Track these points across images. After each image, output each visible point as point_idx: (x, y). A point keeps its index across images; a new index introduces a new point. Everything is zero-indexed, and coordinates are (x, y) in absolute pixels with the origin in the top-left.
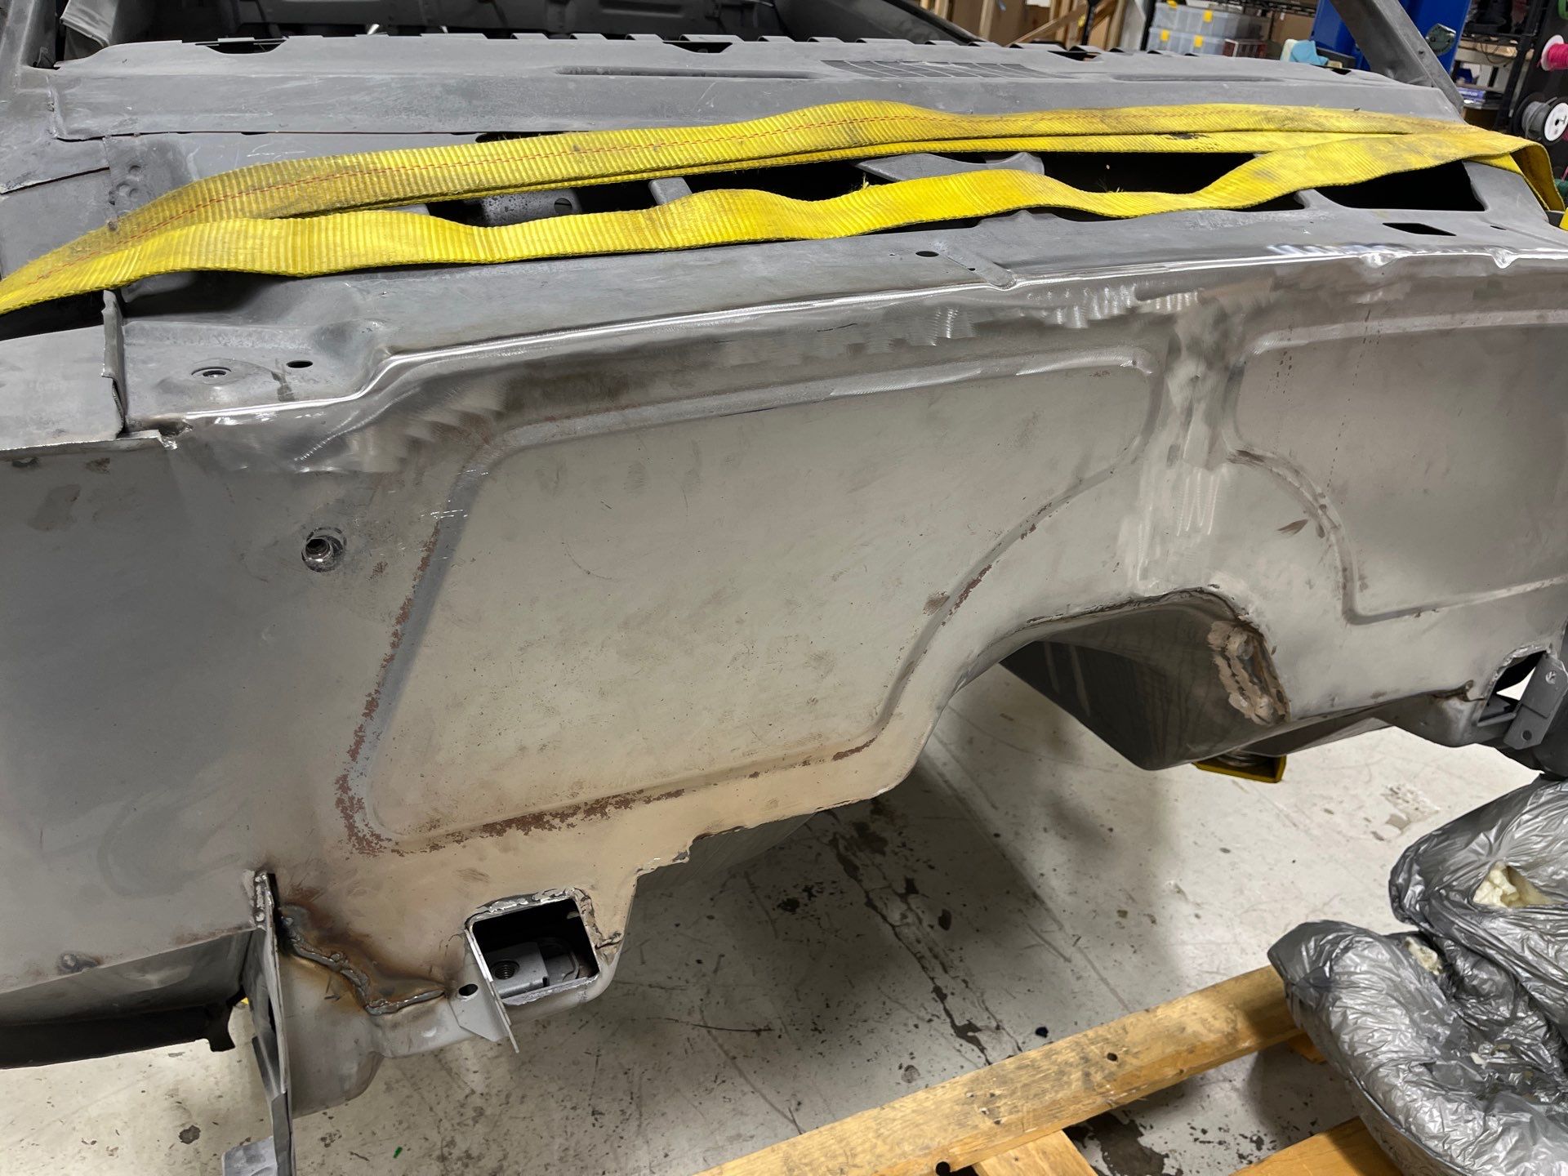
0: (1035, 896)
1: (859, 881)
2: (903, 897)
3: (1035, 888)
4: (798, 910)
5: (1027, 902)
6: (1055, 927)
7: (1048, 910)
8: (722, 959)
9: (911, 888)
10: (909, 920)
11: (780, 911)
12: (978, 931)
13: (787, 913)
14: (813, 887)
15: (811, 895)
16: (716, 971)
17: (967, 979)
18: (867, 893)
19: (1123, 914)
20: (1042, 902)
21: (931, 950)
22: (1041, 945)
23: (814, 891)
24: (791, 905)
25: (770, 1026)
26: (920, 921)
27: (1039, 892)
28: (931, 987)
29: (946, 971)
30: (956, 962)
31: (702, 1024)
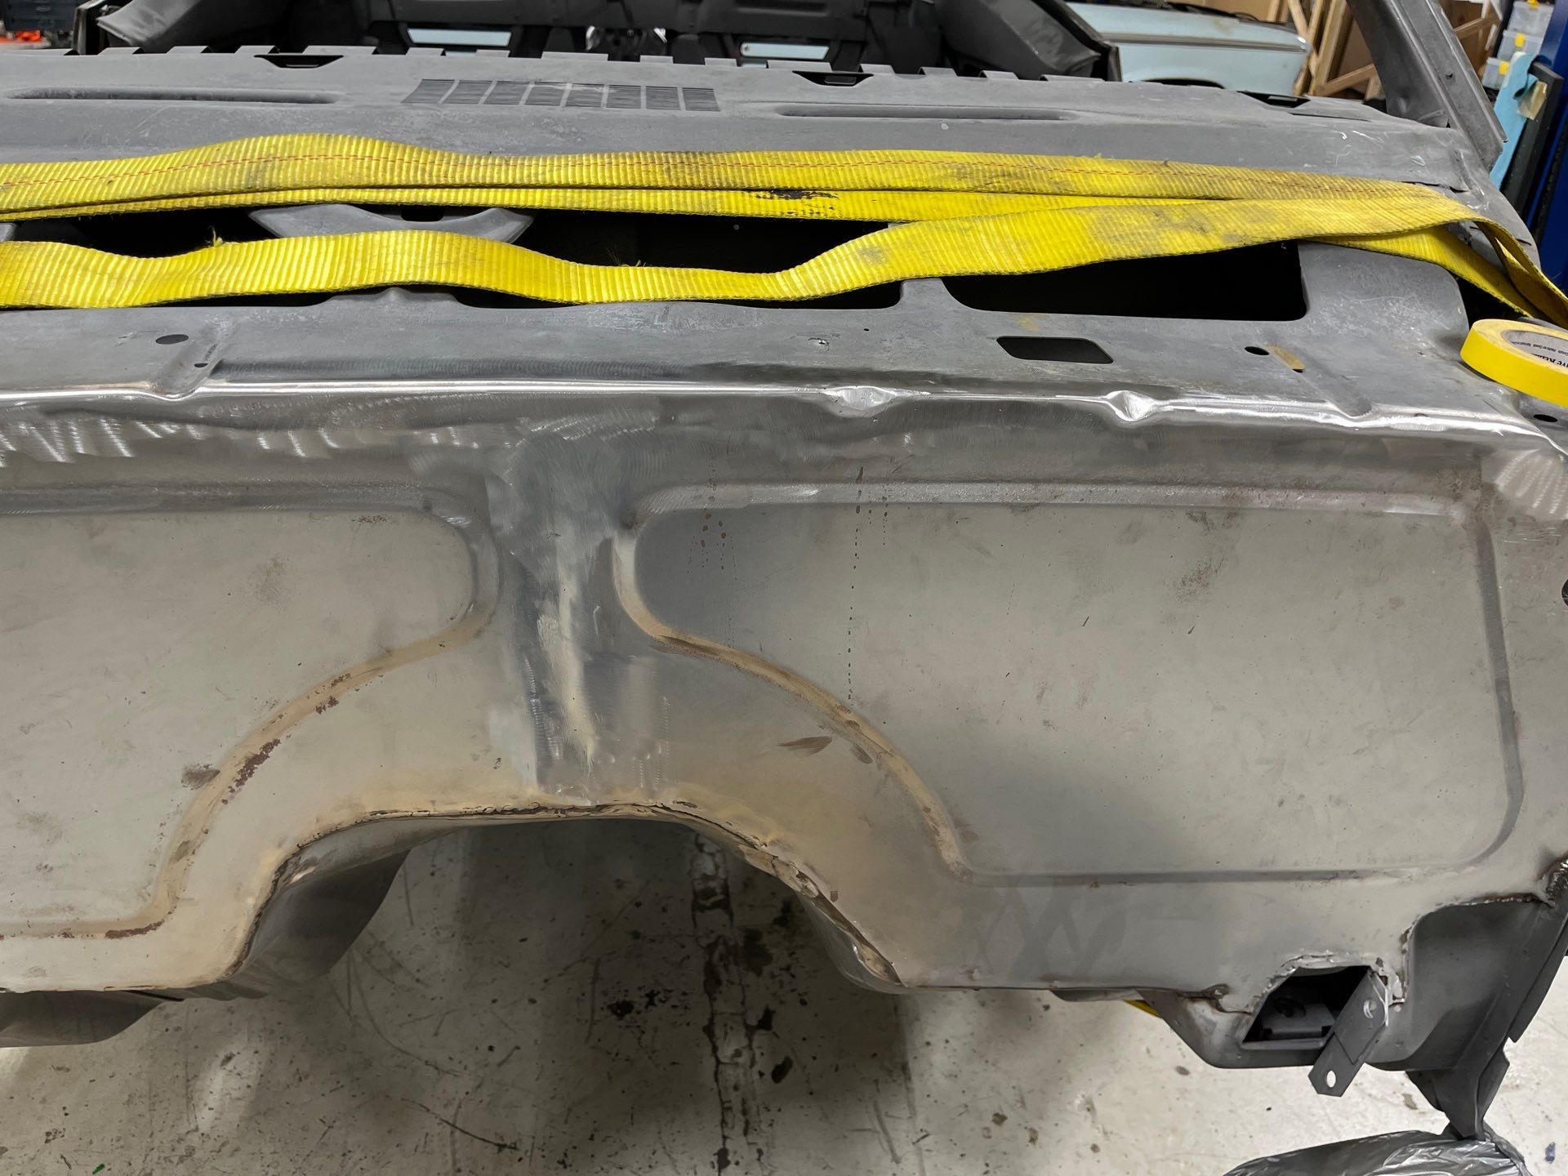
0: (904, 1068)
1: (712, 999)
2: (750, 1031)
3: (910, 1058)
4: (627, 1017)
5: (890, 1072)
6: (905, 1113)
7: (909, 1090)
8: (517, 1051)
9: (765, 1023)
10: (740, 1060)
11: (607, 1012)
12: (811, 1093)
13: (615, 1017)
14: (658, 993)
15: (651, 1003)
16: (500, 1064)
17: (765, 1150)
18: (713, 1015)
19: (999, 1119)
20: (908, 1078)
21: (744, 1102)
22: (876, 1132)
23: (656, 999)
24: (622, 1009)
25: (518, 1145)
26: (753, 1063)
27: (911, 1064)
28: (719, 1146)
29: (745, 1133)
30: (764, 1126)
31: (450, 1122)
